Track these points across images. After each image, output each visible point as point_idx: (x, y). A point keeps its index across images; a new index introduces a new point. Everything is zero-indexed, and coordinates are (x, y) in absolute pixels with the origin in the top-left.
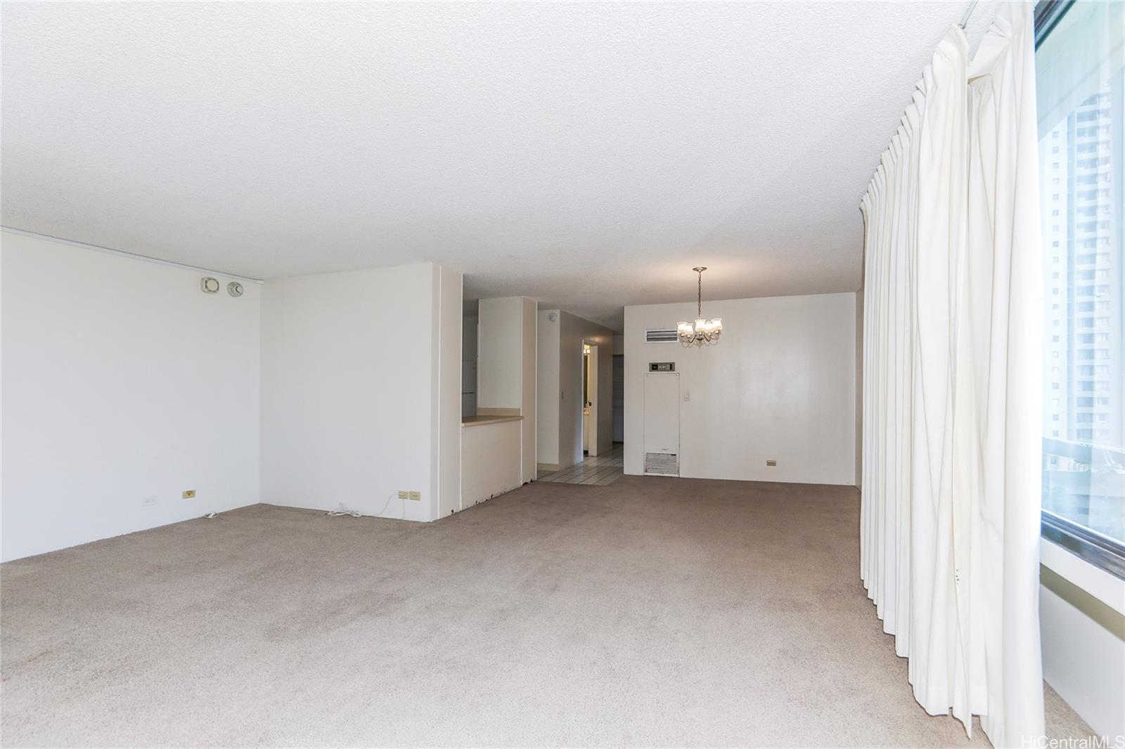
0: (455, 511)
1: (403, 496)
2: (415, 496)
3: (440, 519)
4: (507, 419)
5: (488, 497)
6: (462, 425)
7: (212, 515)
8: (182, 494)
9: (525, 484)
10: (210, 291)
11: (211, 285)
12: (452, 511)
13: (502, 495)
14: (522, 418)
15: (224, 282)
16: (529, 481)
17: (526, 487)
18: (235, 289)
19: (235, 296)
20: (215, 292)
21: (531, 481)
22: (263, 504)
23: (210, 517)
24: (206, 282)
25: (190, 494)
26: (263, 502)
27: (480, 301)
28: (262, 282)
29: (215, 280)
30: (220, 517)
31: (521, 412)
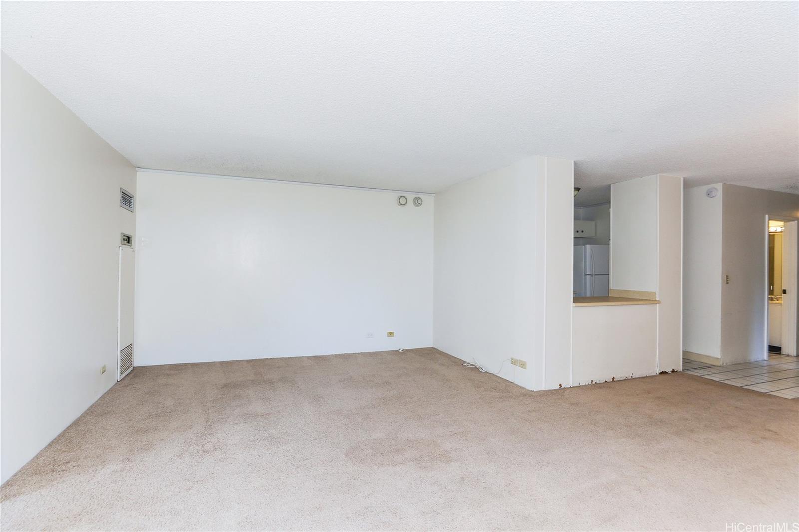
0: (563, 386)
1: (514, 362)
2: (523, 365)
3: (544, 391)
4: (642, 303)
5: (609, 379)
6: (572, 305)
7: (402, 350)
8: (386, 334)
9: (662, 373)
10: (402, 204)
11: (403, 201)
12: (560, 385)
13: (627, 380)
14: (659, 302)
15: (411, 197)
16: (669, 370)
17: (662, 376)
18: (418, 202)
19: (418, 206)
20: (404, 204)
21: (673, 371)
22: (435, 348)
23: (400, 351)
24: (400, 199)
25: (391, 334)
26: (435, 347)
27: (612, 185)
28: (434, 194)
29: (405, 197)
30: (406, 352)
31: (657, 296)
